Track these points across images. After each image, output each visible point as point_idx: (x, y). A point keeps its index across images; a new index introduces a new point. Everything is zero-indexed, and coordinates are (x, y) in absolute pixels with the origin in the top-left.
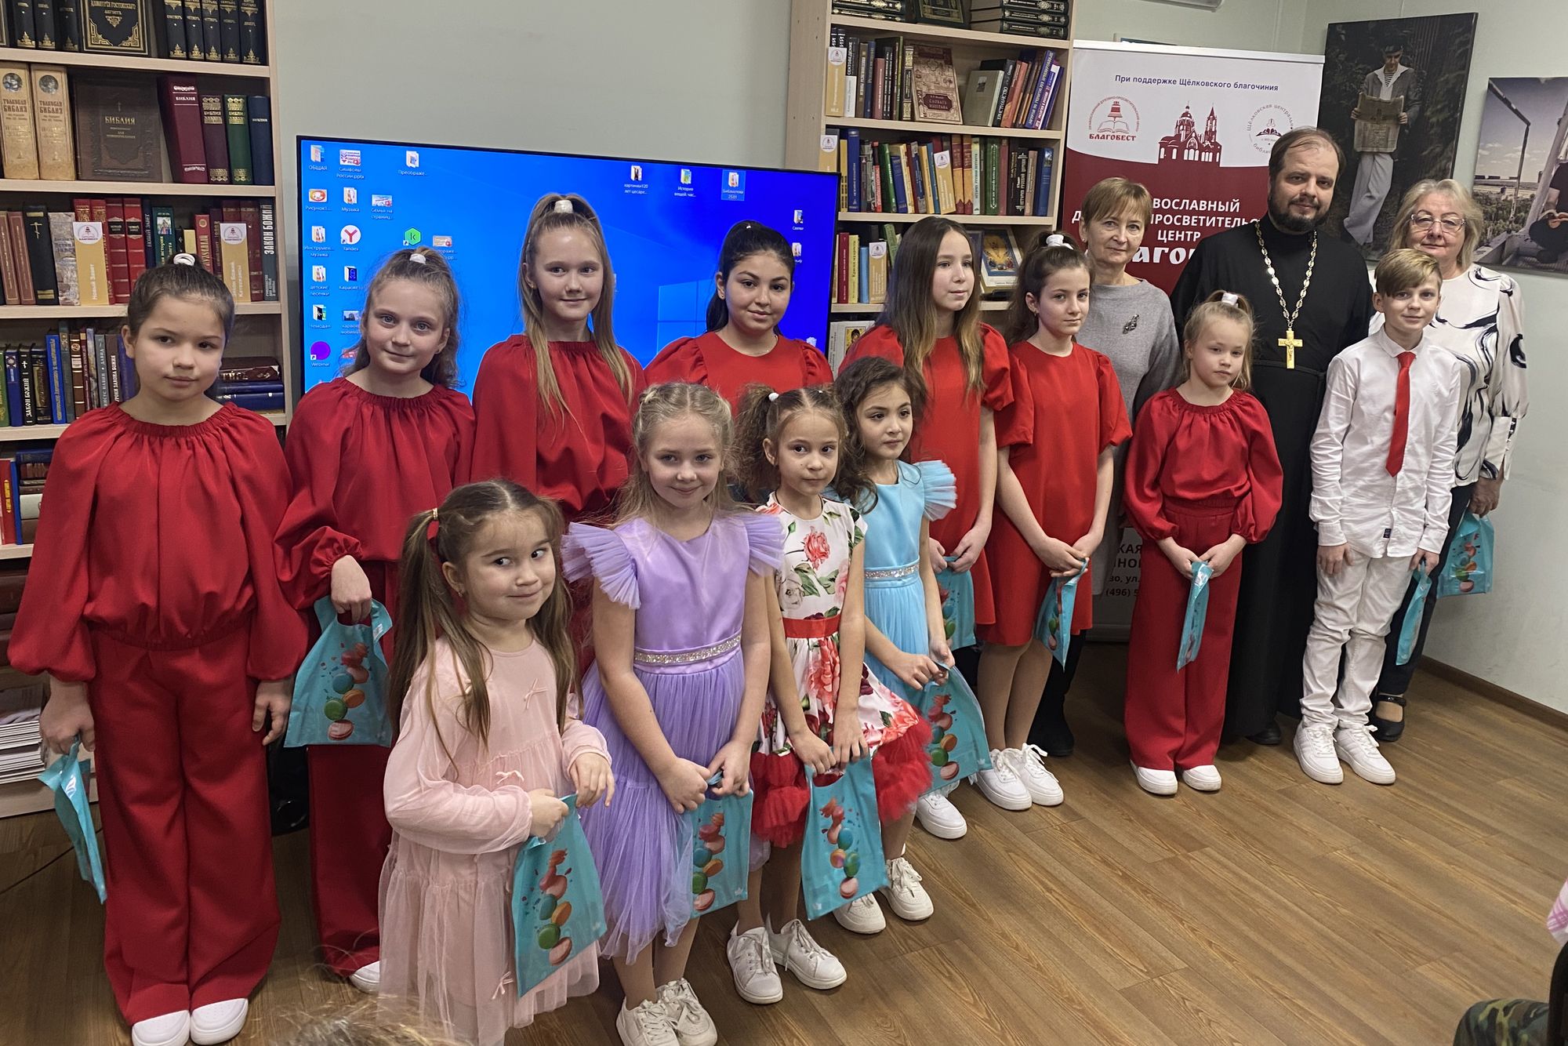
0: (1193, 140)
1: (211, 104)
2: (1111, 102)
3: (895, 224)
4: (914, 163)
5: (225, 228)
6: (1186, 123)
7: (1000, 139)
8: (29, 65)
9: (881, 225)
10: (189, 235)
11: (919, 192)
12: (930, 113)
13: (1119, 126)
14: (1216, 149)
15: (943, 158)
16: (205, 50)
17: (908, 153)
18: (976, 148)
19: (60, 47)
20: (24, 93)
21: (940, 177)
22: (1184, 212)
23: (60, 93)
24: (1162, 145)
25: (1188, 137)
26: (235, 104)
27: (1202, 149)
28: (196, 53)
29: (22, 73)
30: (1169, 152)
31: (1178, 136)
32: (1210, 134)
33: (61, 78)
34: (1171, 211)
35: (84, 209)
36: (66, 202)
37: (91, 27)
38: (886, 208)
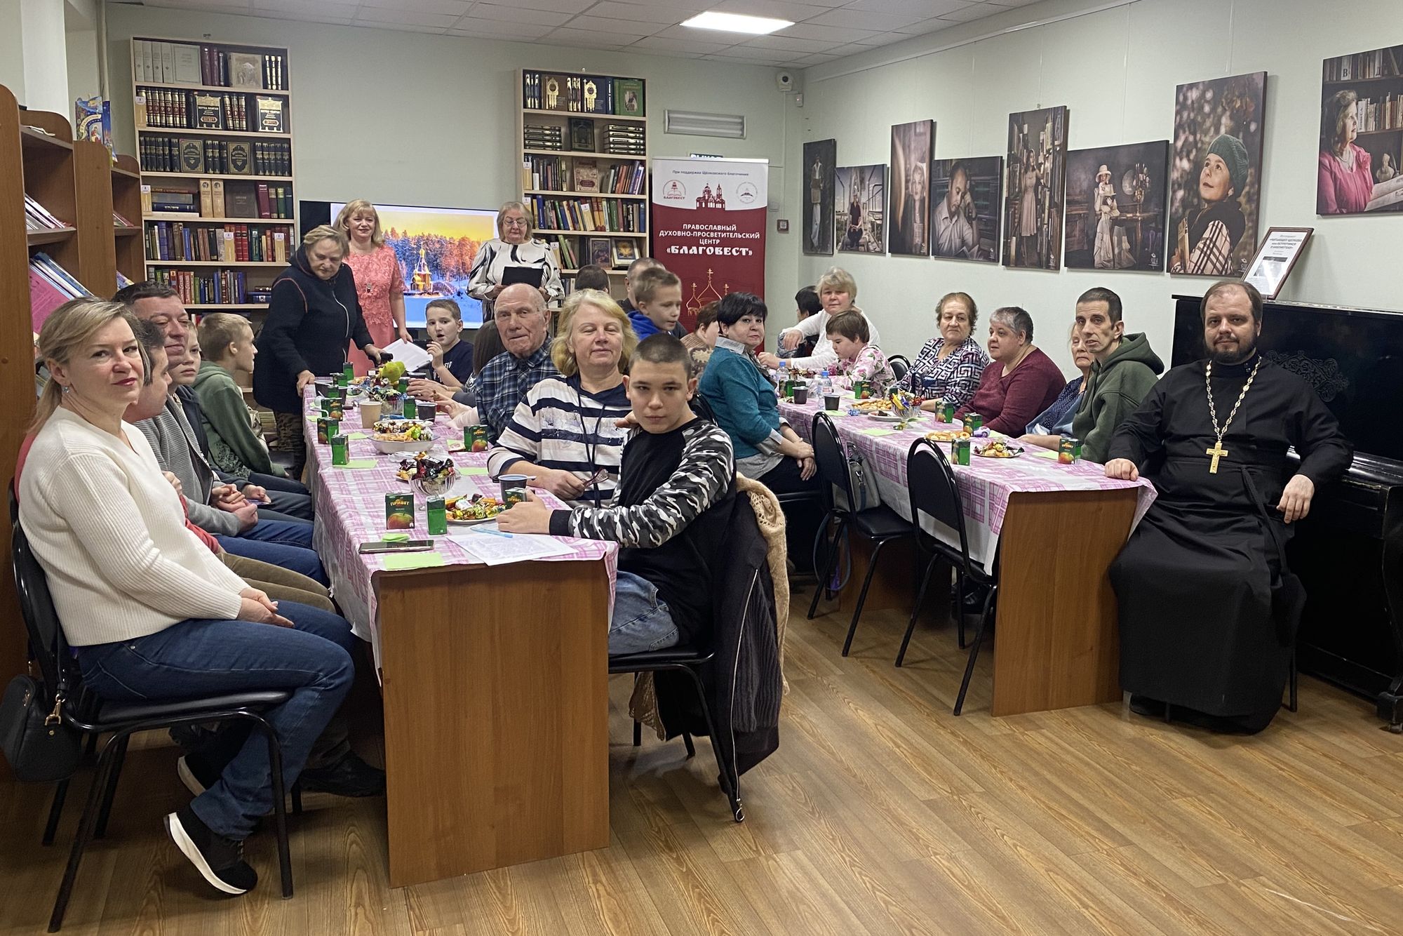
0: (711, 198)
1: (272, 191)
2: (672, 183)
3: (564, 235)
4: (571, 209)
5: (276, 235)
6: (708, 191)
7: (616, 199)
8: (211, 179)
9: (556, 236)
10: (264, 237)
11: (575, 222)
12: (582, 188)
13: (676, 193)
14: (723, 202)
15: (586, 207)
16: (270, 172)
17: (568, 205)
18: (604, 203)
19: (222, 173)
20: (209, 189)
21: (585, 215)
22: (710, 231)
23: (221, 189)
24: (697, 201)
25: (709, 197)
26: (280, 191)
27: (716, 202)
28: (267, 173)
29: (209, 182)
30: (701, 204)
31: (704, 197)
32: (719, 196)
33: (221, 183)
34: (704, 230)
35: (227, 228)
36: (221, 225)
37: (232, 166)
38: (559, 228)
